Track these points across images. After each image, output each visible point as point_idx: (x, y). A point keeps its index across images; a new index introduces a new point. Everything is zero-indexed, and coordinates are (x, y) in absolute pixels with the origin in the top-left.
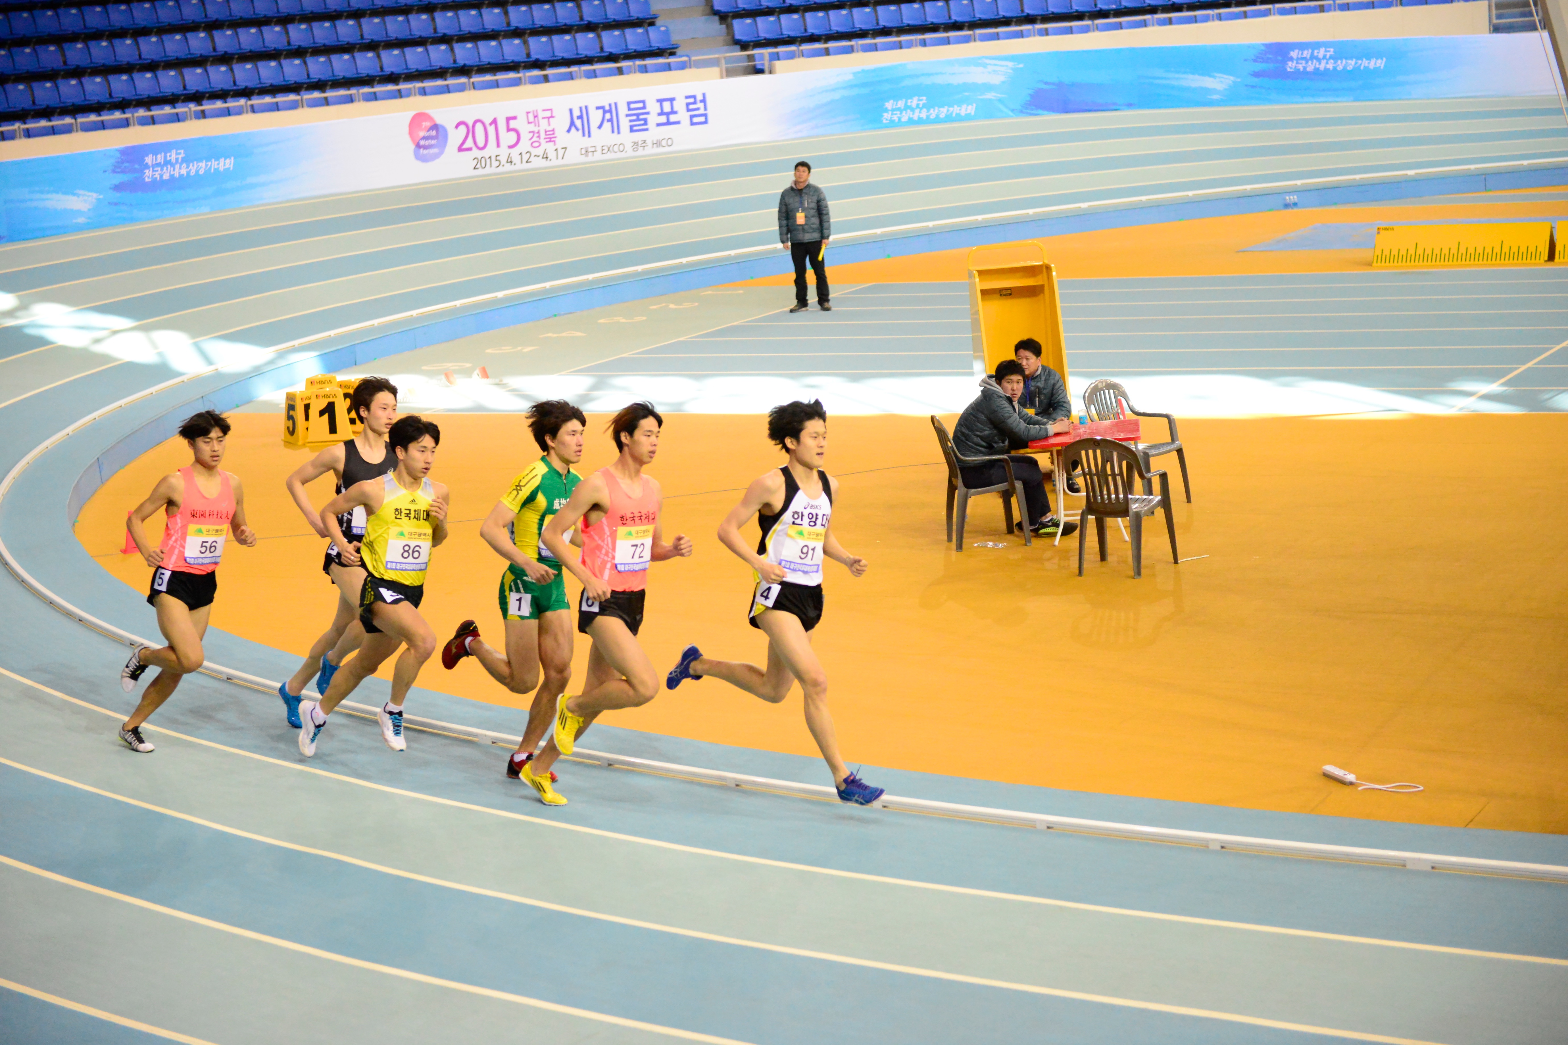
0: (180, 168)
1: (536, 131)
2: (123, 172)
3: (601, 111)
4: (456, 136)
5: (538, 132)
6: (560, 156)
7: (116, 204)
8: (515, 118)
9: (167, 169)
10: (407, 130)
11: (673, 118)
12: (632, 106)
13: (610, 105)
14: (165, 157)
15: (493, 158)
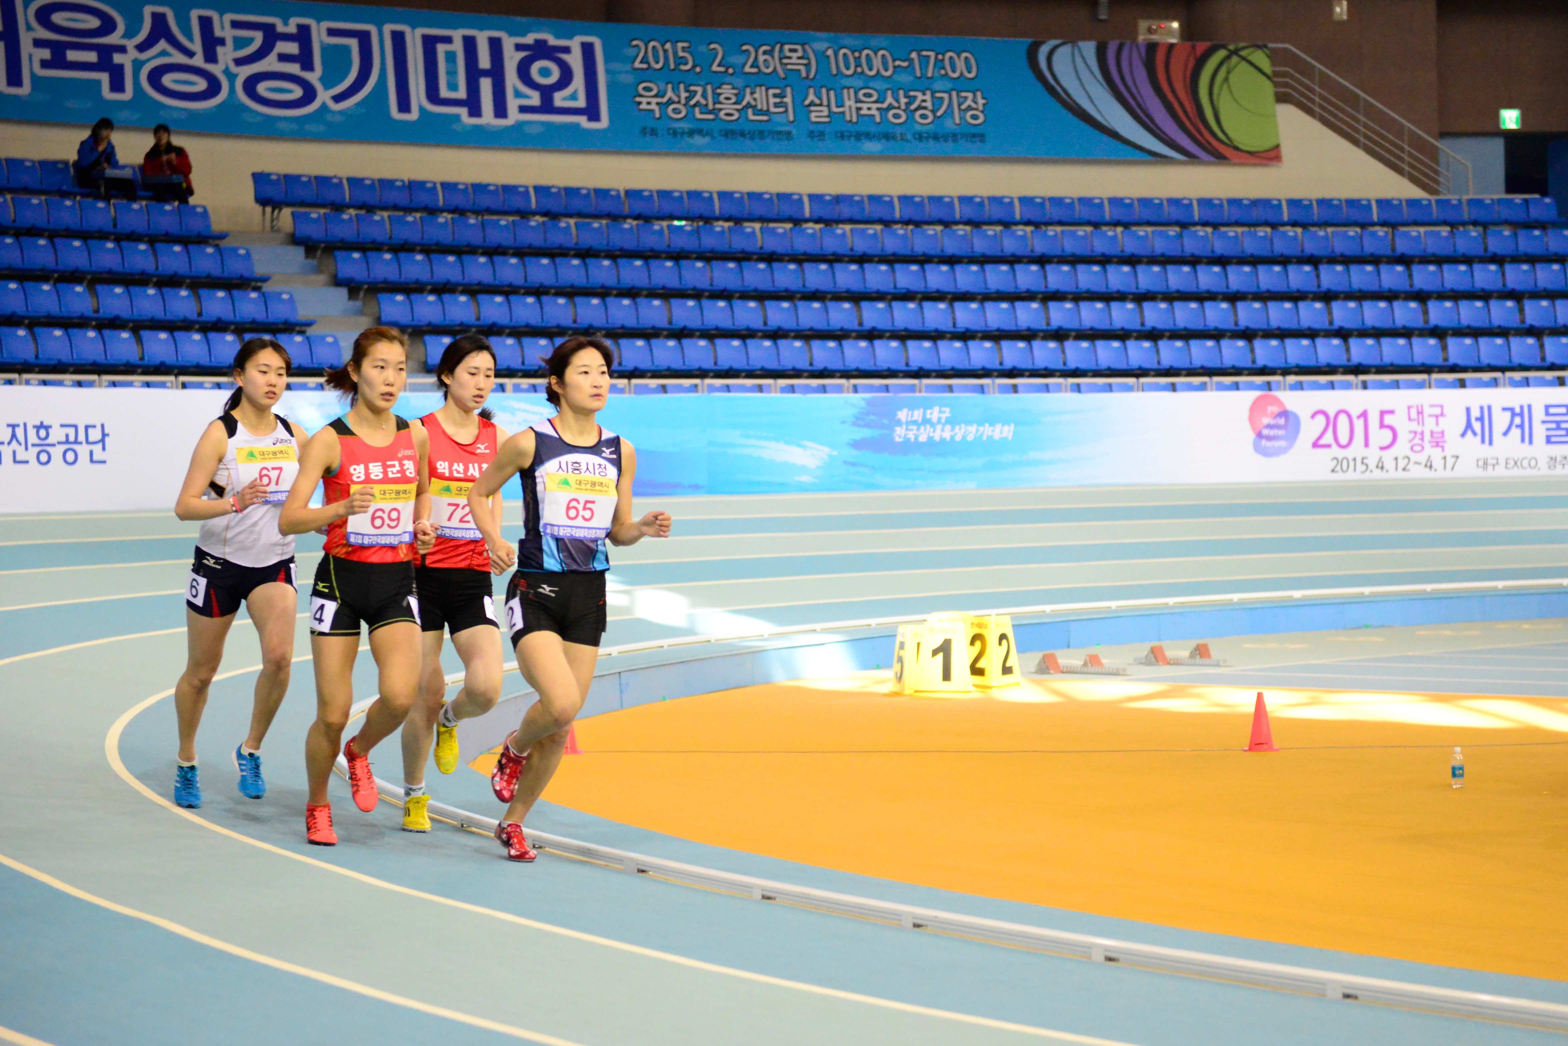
0: (943, 430)
1: (1420, 431)
2: (868, 426)
3: (1508, 414)
4: (1311, 428)
5: (1422, 433)
6: (1449, 466)
7: (853, 464)
8: (1391, 412)
9: (925, 430)
10: (1246, 413)
12: (1552, 410)
13: (1522, 407)
14: (924, 414)
15: (1359, 461)
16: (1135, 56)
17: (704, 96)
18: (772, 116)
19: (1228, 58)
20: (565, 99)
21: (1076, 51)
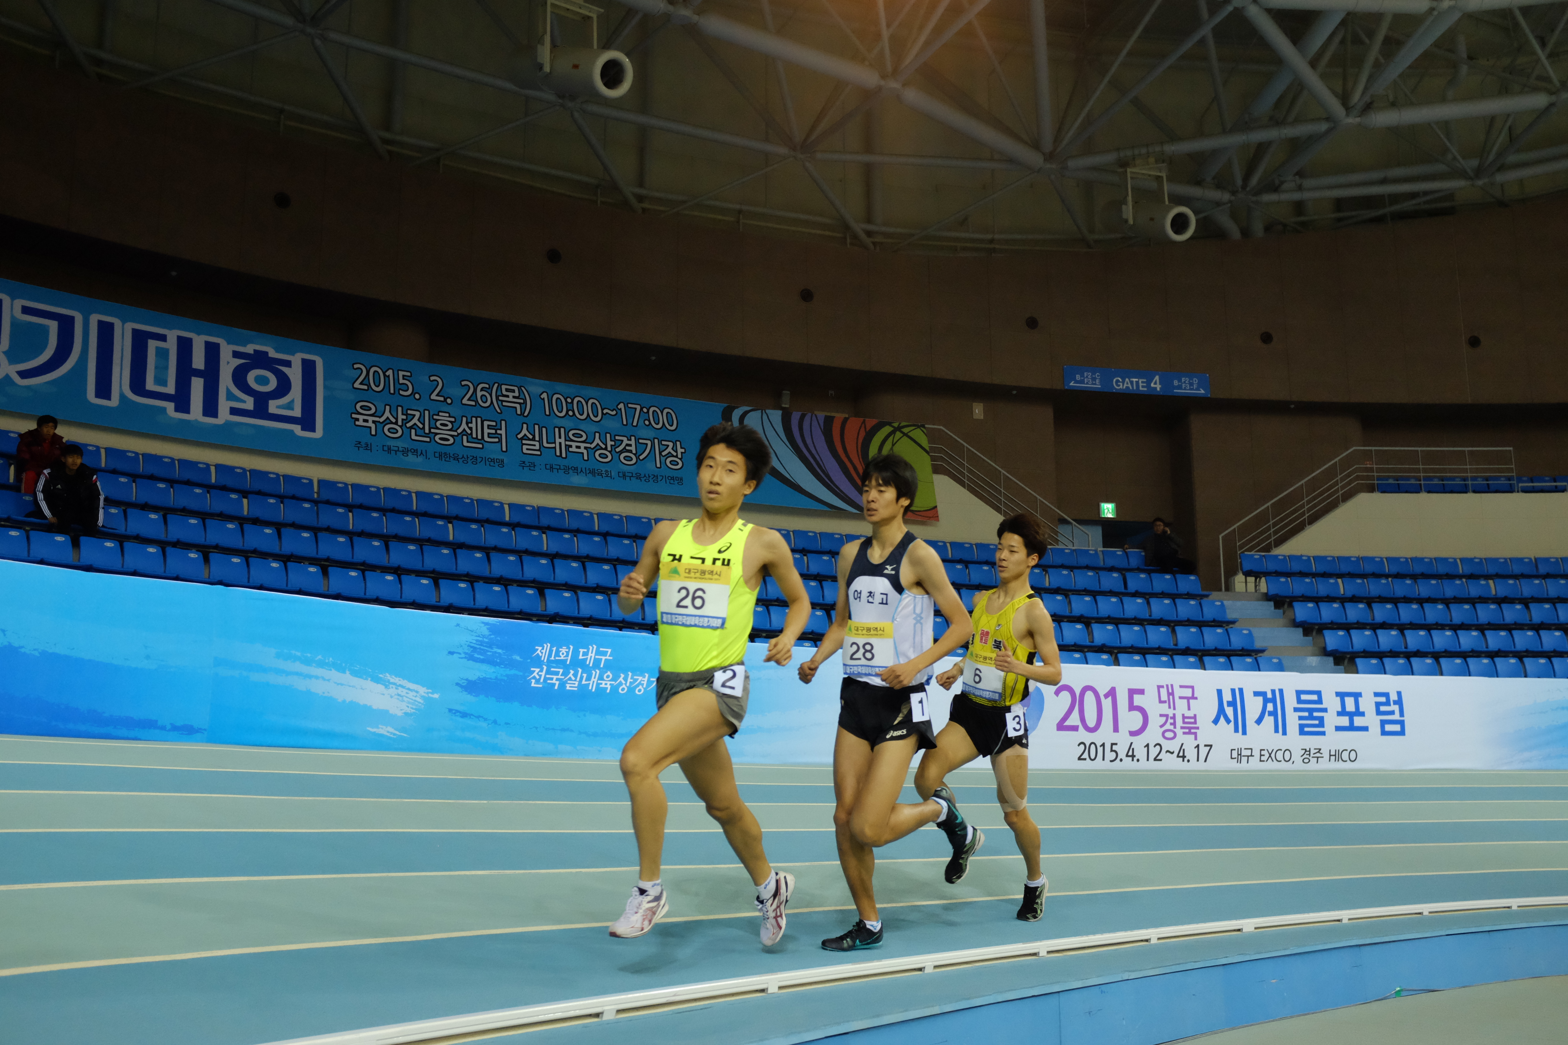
0: (601, 678)
1: (1171, 715)
2: (490, 661)
3: (1260, 699)
5: (1174, 717)
6: (1202, 757)
9: (575, 675)
11: (1358, 721)
12: (1304, 697)
13: (1273, 692)
14: (576, 653)
15: (1108, 748)
16: (815, 423)
17: (421, 419)
18: (485, 444)
19: (893, 433)
20: (278, 407)
21: (765, 416)
